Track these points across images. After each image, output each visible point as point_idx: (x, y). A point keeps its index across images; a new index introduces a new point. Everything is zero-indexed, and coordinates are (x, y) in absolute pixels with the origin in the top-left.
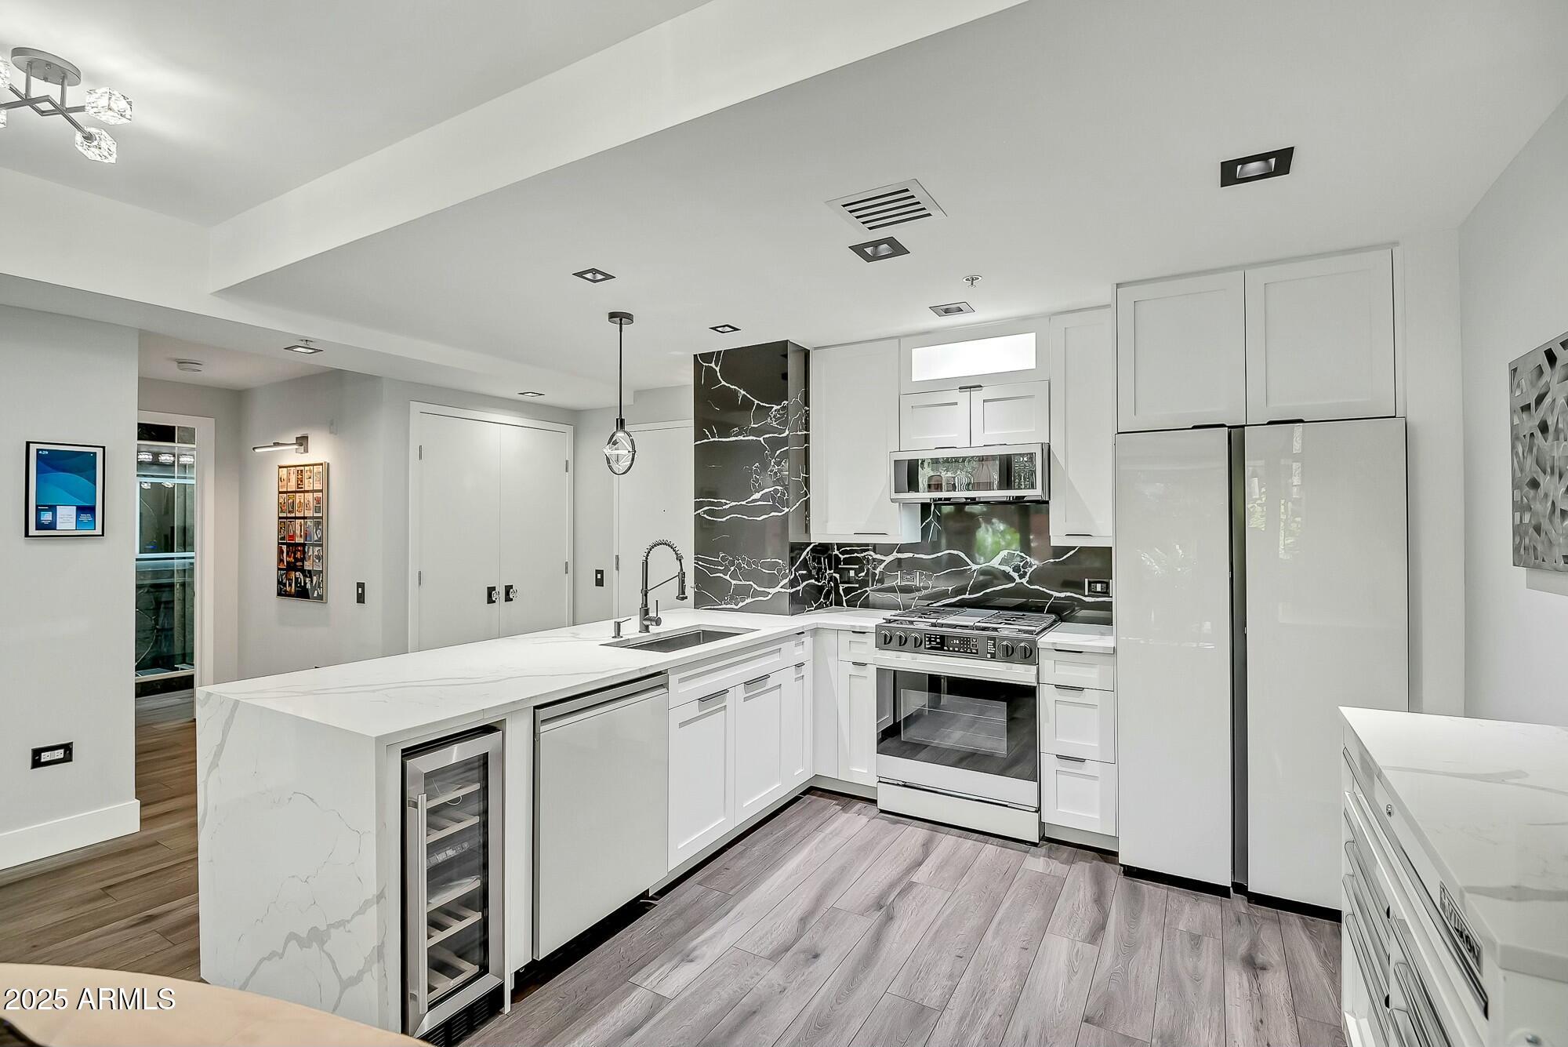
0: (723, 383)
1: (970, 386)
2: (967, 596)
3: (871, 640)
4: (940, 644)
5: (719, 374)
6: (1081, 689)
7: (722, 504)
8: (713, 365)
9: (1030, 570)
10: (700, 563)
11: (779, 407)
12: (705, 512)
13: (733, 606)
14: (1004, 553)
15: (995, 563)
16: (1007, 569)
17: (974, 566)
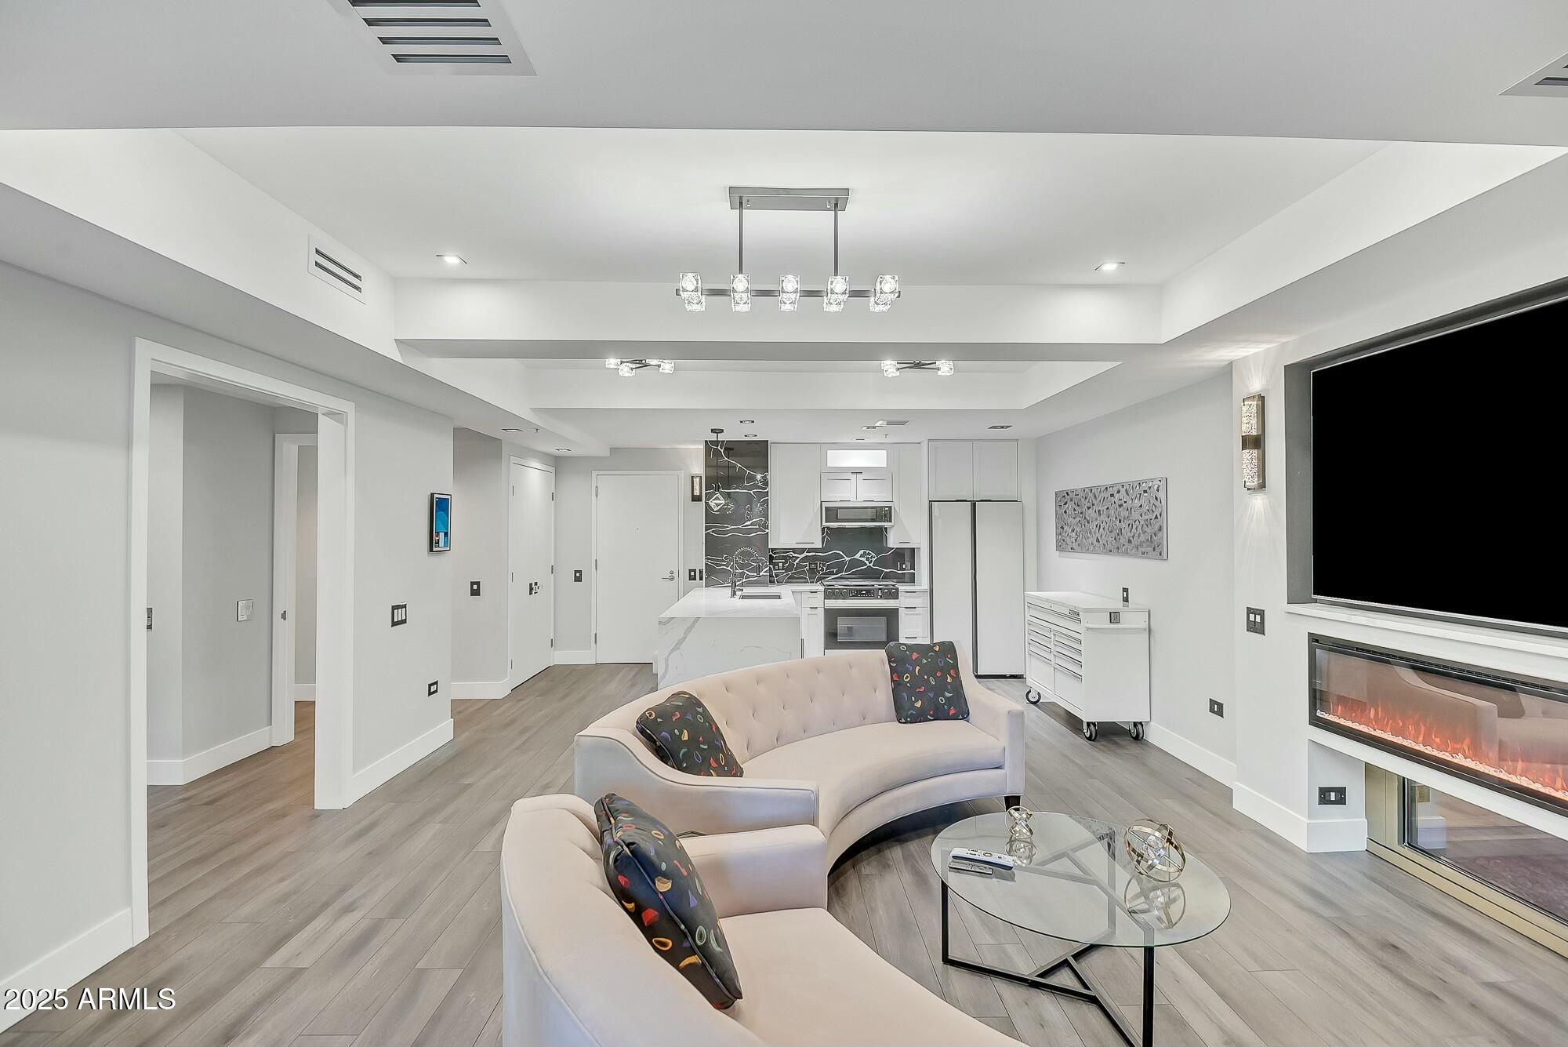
0: (726, 459)
1: (857, 472)
2: (843, 574)
3: (822, 595)
4: (858, 593)
5: (723, 454)
6: (915, 607)
7: (725, 528)
8: (719, 448)
9: (874, 559)
10: (710, 561)
11: (763, 476)
12: (713, 532)
14: (862, 552)
15: (857, 556)
16: (864, 559)
17: (847, 559)
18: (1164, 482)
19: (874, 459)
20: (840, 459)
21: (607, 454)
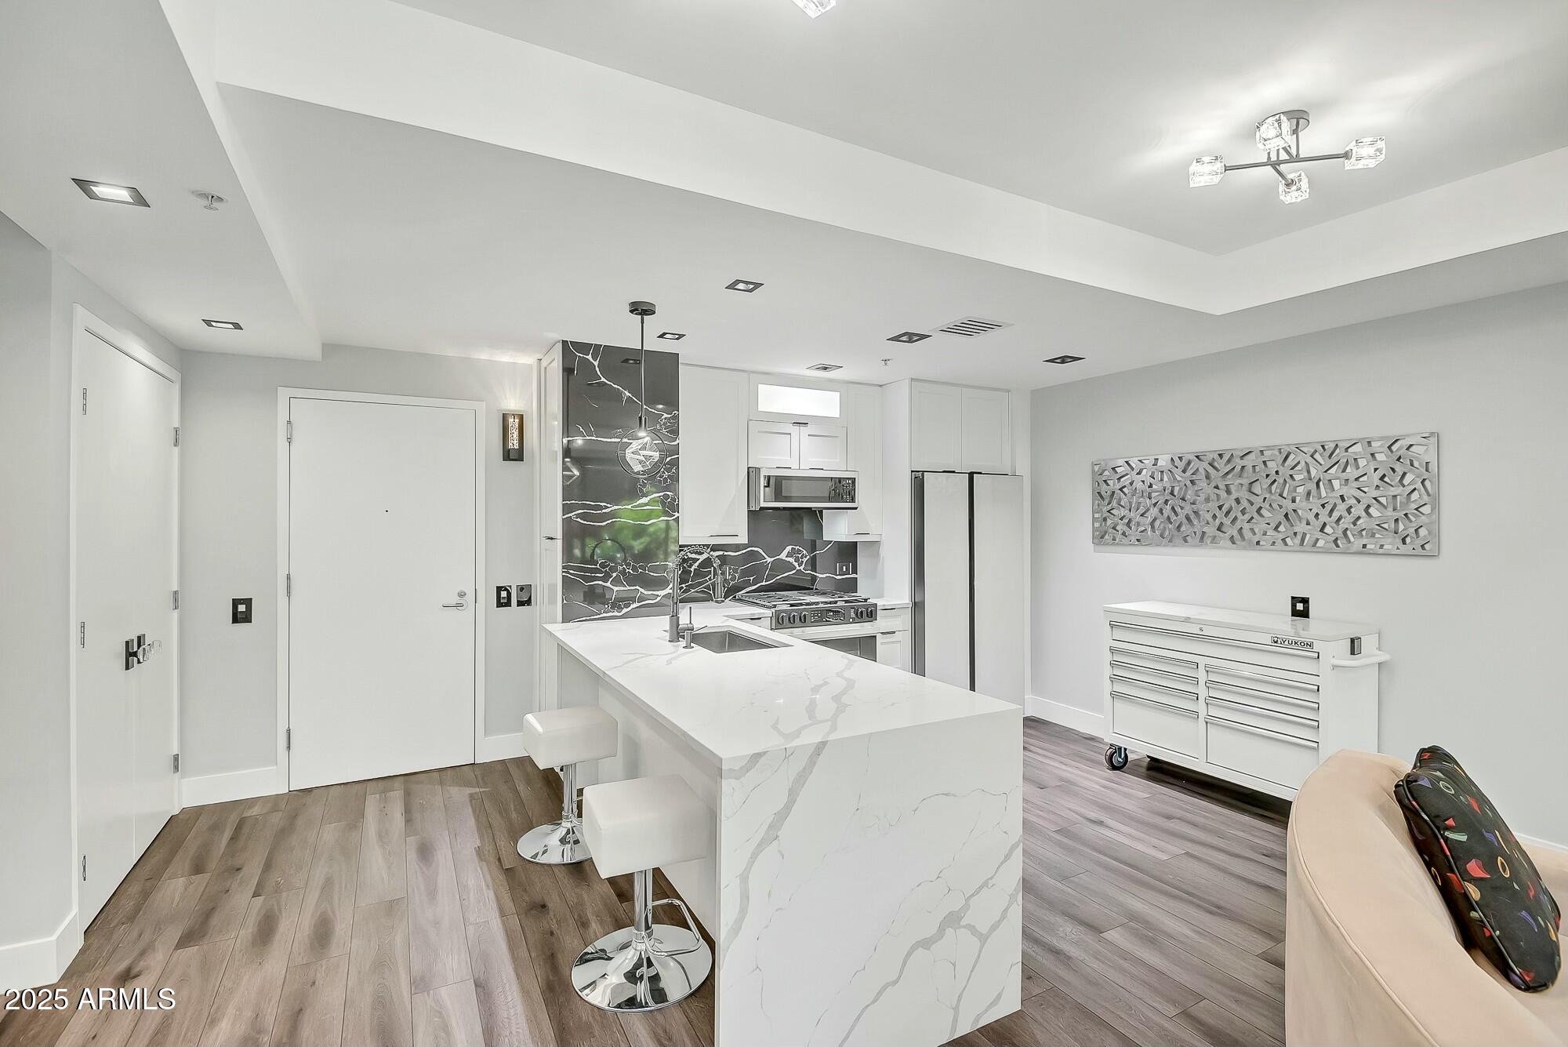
0: (603, 379)
1: (801, 422)
2: (764, 583)
5: (597, 369)
6: (894, 632)
7: (601, 508)
8: (589, 357)
9: (805, 560)
10: (571, 571)
11: (669, 416)
12: (578, 516)
13: (616, 614)
14: (789, 548)
15: (783, 556)
16: (791, 560)
17: (769, 560)
18: (1434, 440)
19: (824, 404)
20: (775, 399)
21: (314, 351)
